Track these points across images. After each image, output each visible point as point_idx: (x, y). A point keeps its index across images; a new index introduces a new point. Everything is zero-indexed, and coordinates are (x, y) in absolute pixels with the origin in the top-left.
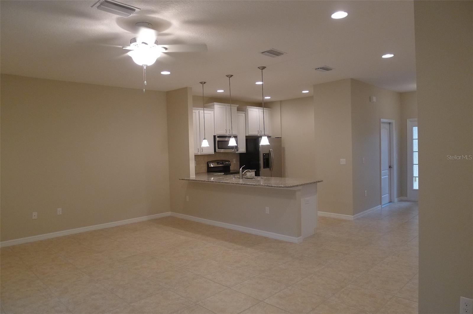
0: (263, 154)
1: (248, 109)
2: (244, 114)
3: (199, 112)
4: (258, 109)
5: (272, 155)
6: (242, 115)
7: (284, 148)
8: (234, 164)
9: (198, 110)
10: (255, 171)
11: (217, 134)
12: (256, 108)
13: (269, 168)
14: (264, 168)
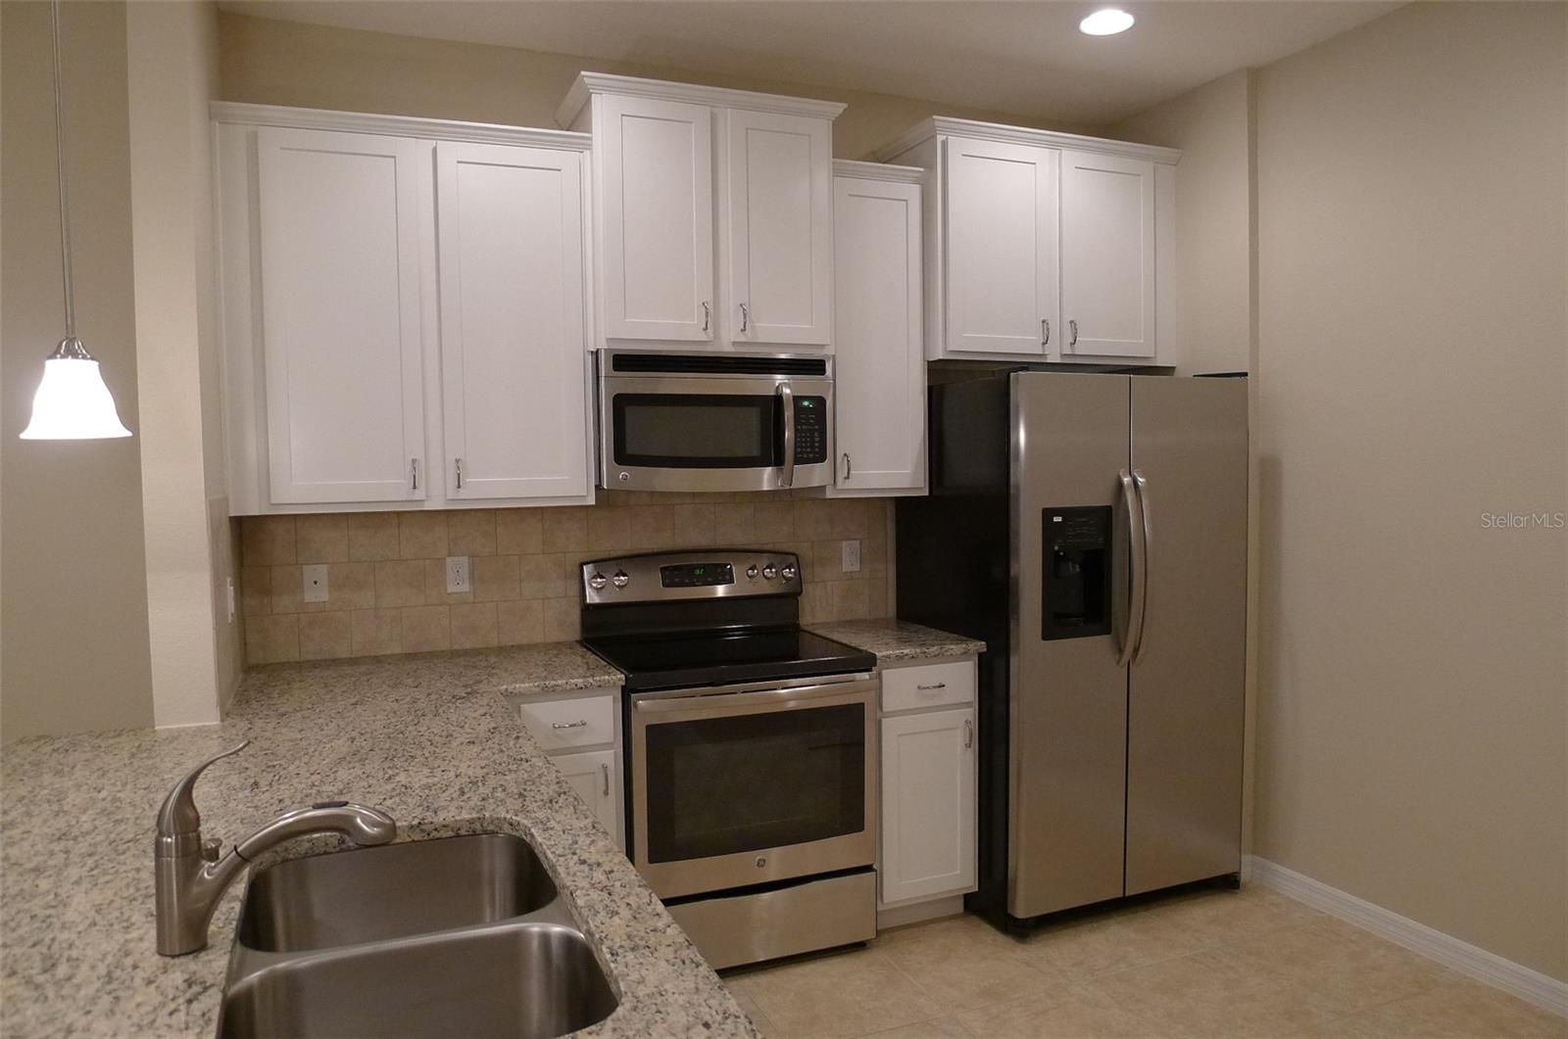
0: (1048, 514)
1: (945, 144)
2: (917, 188)
3: (435, 151)
4: (1053, 145)
5: (1141, 522)
6: (898, 192)
7: (1271, 469)
8: (850, 575)
9: (421, 134)
10: (980, 655)
11: (609, 340)
12: (1033, 142)
13: (1107, 631)
14: (1046, 637)
